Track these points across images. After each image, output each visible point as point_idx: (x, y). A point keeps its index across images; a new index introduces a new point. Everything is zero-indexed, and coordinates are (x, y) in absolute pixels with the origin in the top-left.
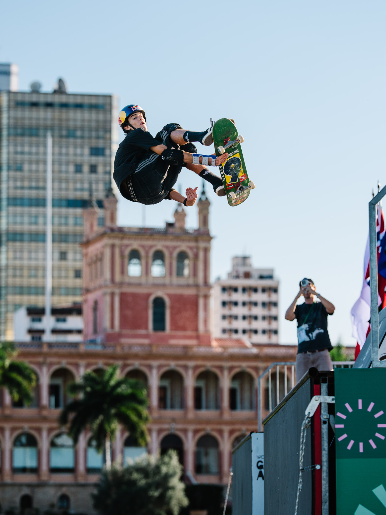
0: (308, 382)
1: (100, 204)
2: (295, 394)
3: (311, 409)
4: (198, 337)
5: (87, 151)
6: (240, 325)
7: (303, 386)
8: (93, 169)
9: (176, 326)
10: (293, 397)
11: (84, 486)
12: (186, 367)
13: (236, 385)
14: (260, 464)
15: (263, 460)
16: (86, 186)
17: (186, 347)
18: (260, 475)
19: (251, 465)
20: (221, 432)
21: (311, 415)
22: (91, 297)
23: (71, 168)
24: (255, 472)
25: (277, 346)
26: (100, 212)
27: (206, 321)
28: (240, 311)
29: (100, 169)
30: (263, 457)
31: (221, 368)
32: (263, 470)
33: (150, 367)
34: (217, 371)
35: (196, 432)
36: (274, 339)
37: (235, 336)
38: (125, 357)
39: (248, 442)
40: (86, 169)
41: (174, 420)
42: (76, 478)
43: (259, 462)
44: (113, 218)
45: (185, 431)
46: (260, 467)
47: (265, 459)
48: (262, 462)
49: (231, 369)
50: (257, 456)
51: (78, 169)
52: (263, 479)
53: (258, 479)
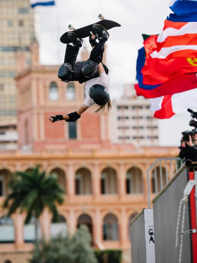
0: (185, 171)
1: (28, 49)
2: (176, 180)
3: (188, 190)
4: (101, 142)
5: (16, 10)
6: (131, 133)
7: (182, 174)
8: (21, 23)
9: (85, 136)
10: (174, 182)
11: (22, 253)
12: (93, 165)
13: (130, 176)
14: (151, 231)
15: (153, 229)
16: (16, 36)
17: (93, 151)
18: (151, 239)
19: (144, 233)
20: (119, 211)
21: (188, 194)
22: (23, 117)
23: (5, 23)
24: (148, 237)
25: (159, 147)
26: (27, 55)
27: (106, 131)
28: (131, 123)
29: (26, 23)
30: (153, 226)
31: (118, 165)
32: (153, 236)
33: (67, 166)
34: (115, 167)
35: (102, 211)
36: (156, 143)
37: (127, 141)
38: (49, 159)
39: (142, 216)
40: (16, 23)
41: (85, 204)
42: (16, 247)
43: (150, 230)
44: (37, 59)
45: (94, 211)
46: (151, 234)
47: (155, 228)
48: (152, 230)
49: (126, 165)
50: (148, 226)
51: (10, 24)
52: (154, 242)
53: (149, 242)
